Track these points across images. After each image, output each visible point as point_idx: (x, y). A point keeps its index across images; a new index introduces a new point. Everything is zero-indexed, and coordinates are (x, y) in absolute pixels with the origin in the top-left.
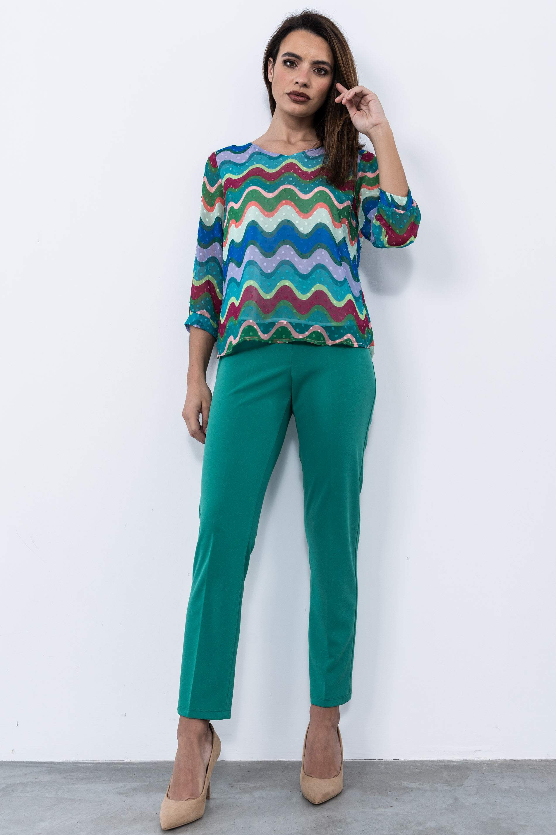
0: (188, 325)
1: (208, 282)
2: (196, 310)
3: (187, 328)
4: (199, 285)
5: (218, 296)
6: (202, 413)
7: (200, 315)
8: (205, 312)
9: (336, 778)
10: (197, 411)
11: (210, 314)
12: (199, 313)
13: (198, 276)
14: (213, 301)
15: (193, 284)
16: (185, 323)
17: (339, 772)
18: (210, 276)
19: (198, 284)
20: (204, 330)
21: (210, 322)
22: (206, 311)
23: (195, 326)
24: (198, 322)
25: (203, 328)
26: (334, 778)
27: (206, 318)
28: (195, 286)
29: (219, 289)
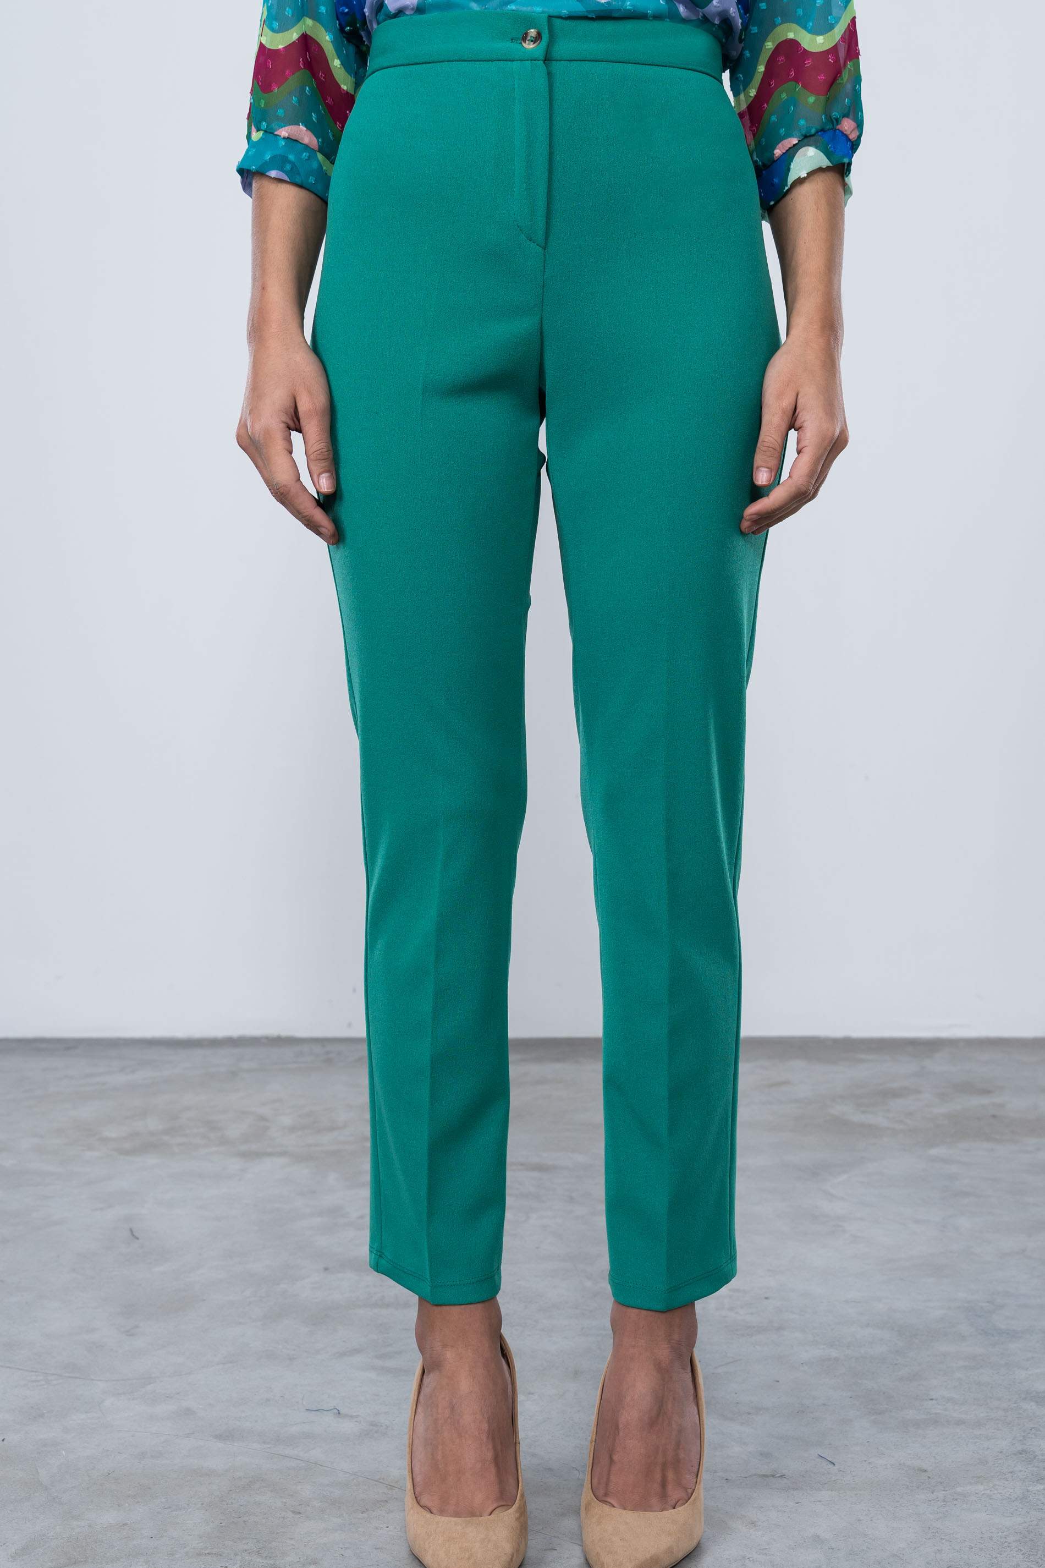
0: (248, 171)
1: (306, 41)
2: (273, 125)
3: (242, 183)
4: (280, 47)
5: (339, 82)
6: (299, 430)
7: (287, 139)
8: (301, 130)
9: (680, 1509)
10: (282, 426)
11: (317, 138)
12: (284, 132)
13: (274, 20)
14: (324, 99)
15: (264, 42)
16: (238, 167)
17: (690, 1495)
18: (309, 22)
19: (279, 42)
20: (301, 186)
21: (318, 160)
22: (306, 127)
23: (273, 174)
24: (280, 161)
25: (298, 180)
26: (674, 1508)
27: (307, 147)
28: (269, 50)
29: (339, 58)
